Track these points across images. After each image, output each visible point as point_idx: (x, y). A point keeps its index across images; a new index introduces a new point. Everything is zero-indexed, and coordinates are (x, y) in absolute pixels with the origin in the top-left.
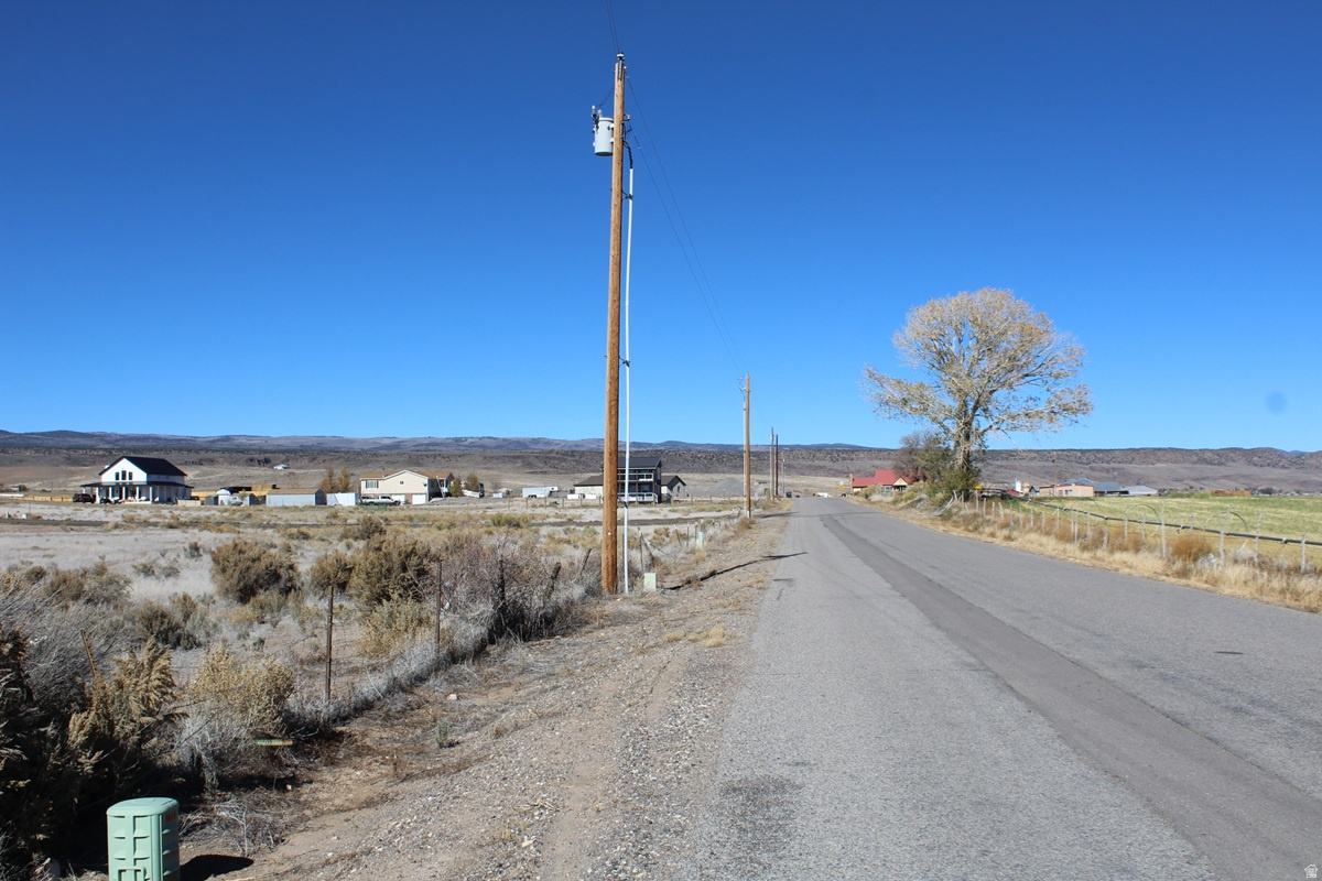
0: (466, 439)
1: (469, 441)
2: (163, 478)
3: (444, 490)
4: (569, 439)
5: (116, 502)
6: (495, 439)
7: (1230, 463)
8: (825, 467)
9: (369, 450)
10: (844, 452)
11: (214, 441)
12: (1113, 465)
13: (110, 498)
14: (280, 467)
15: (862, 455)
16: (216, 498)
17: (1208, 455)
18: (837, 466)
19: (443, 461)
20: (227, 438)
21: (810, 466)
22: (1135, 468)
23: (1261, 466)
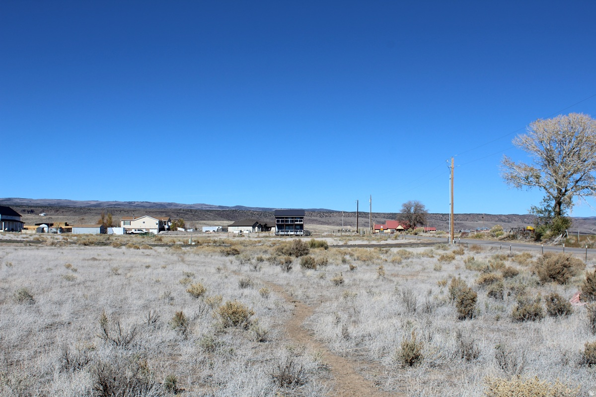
0: (135, 202)
1: (136, 203)
2: (9, 217)
3: (166, 227)
4: (187, 204)
6: (149, 203)
7: (514, 222)
8: (317, 220)
10: (326, 213)
12: (458, 222)
14: (42, 215)
15: (335, 215)
17: (503, 218)
18: (323, 219)
19: (125, 213)
20: (9, 199)
21: (310, 219)
22: (468, 223)
23: (528, 223)
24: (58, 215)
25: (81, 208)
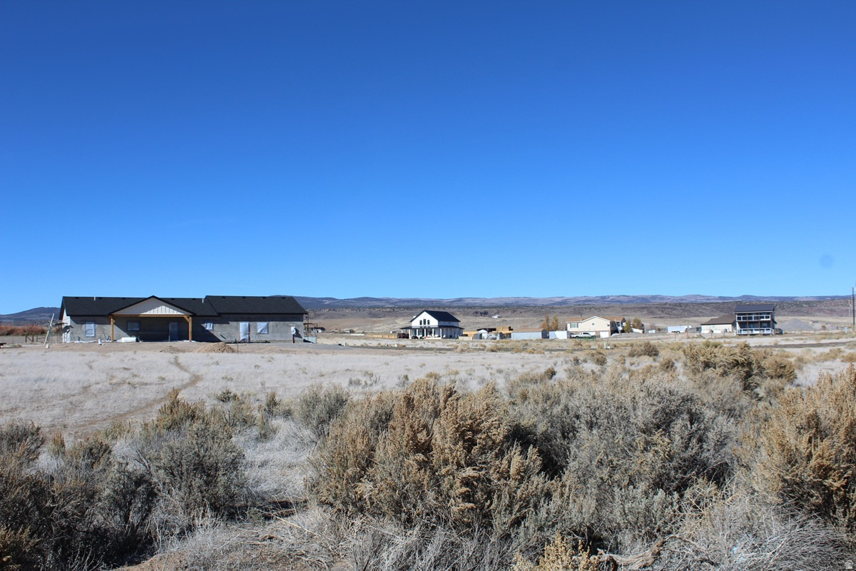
0: (609, 297)
1: (611, 298)
2: (447, 323)
3: (620, 328)
4: (676, 295)
5: (421, 338)
6: (627, 296)
9: (548, 305)
11: (452, 302)
13: (417, 336)
14: (496, 317)
16: (481, 335)
19: (596, 311)
20: (460, 300)
24: (515, 316)
25: (542, 307)
